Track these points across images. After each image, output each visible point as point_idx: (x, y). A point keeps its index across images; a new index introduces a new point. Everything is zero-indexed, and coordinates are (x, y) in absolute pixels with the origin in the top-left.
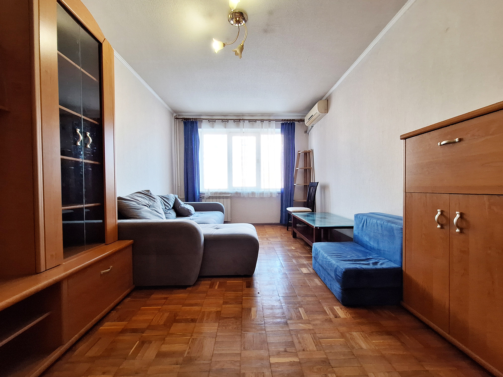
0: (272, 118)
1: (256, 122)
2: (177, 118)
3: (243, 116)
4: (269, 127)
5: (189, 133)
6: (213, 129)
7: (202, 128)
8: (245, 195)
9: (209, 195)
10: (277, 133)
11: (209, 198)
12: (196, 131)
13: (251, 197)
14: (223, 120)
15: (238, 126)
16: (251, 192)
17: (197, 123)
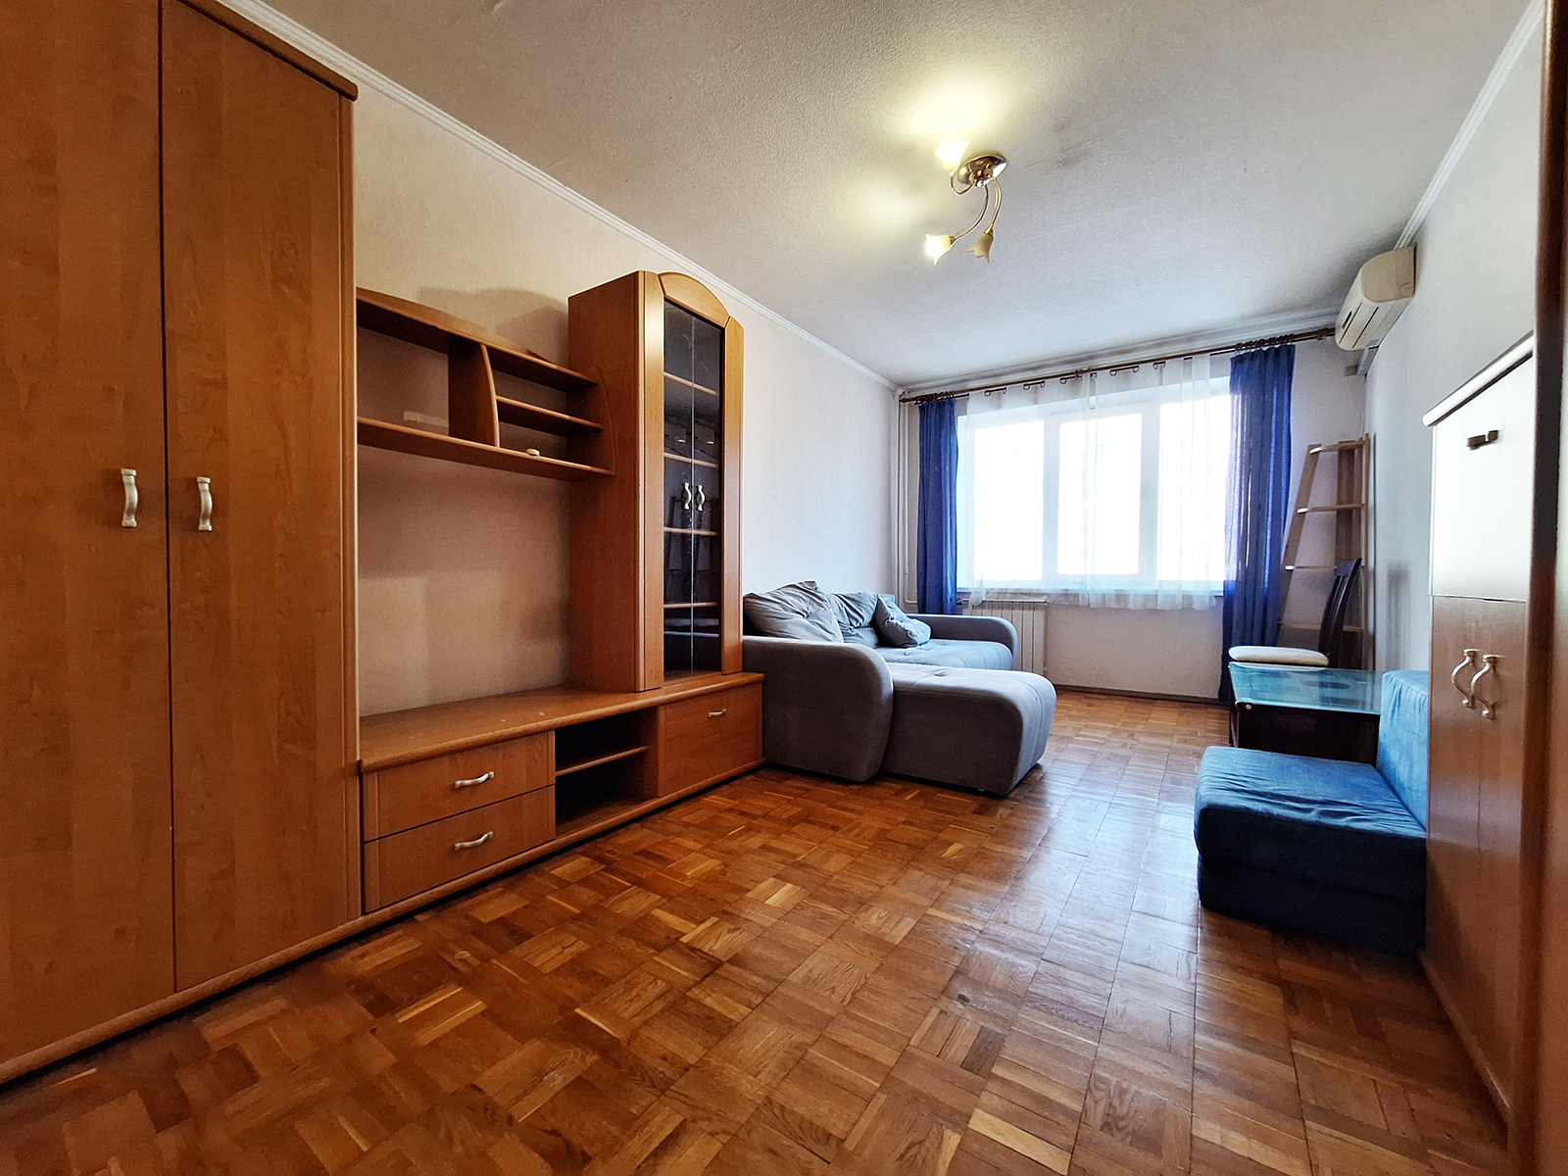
0: (1199, 345)
1: (1136, 369)
2: (904, 401)
3: (1092, 358)
4: (1188, 376)
5: (933, 432)
6: (999, 412)
7: (968, 412)
8: (1092, 600)
9: (981, 597)
10: (1214, 392)
11: (982, 605)
12: (950, 424)
13: (1116, 607)
14: (1027, 383)
15: (1075, 393)
16: (1113, 592)
17: (952, 405)
